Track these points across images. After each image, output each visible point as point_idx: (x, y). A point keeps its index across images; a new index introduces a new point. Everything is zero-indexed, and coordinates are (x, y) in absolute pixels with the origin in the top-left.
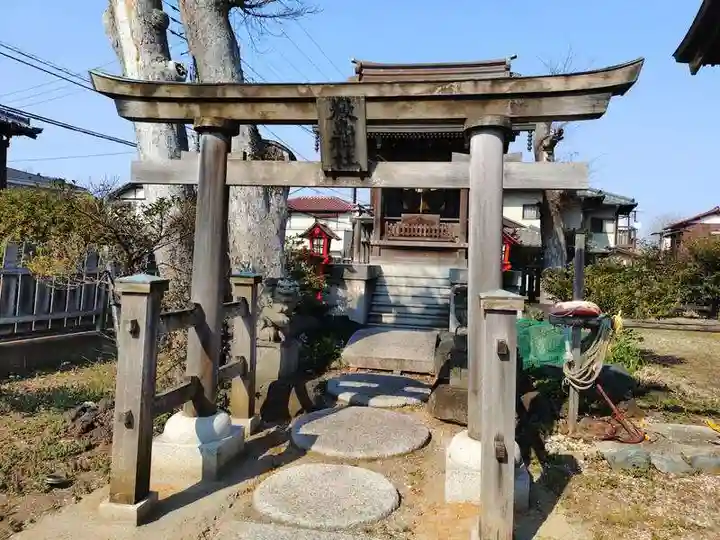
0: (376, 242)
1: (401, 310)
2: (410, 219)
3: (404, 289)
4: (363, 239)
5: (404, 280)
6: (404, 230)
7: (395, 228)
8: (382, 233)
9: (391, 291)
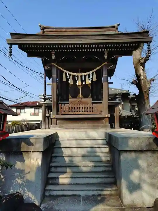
0: (54, 116)
1: (75, 169)
2: (75, 101)
3: (75, 150)
4: (47, 115)
5: (74, 142)
6: (71, 108)
7: (65, 107)
8: (58, 111)
9: (66, 152)
